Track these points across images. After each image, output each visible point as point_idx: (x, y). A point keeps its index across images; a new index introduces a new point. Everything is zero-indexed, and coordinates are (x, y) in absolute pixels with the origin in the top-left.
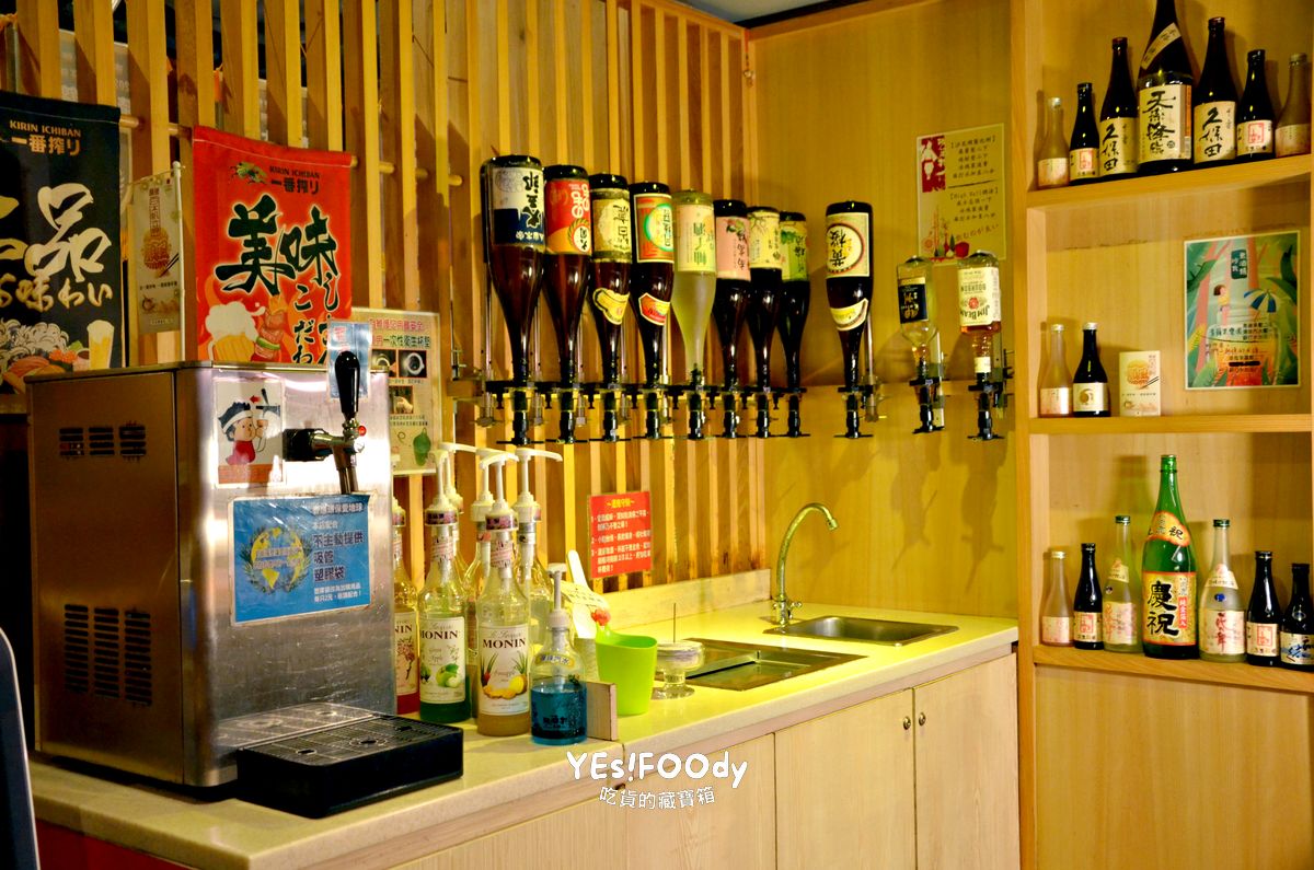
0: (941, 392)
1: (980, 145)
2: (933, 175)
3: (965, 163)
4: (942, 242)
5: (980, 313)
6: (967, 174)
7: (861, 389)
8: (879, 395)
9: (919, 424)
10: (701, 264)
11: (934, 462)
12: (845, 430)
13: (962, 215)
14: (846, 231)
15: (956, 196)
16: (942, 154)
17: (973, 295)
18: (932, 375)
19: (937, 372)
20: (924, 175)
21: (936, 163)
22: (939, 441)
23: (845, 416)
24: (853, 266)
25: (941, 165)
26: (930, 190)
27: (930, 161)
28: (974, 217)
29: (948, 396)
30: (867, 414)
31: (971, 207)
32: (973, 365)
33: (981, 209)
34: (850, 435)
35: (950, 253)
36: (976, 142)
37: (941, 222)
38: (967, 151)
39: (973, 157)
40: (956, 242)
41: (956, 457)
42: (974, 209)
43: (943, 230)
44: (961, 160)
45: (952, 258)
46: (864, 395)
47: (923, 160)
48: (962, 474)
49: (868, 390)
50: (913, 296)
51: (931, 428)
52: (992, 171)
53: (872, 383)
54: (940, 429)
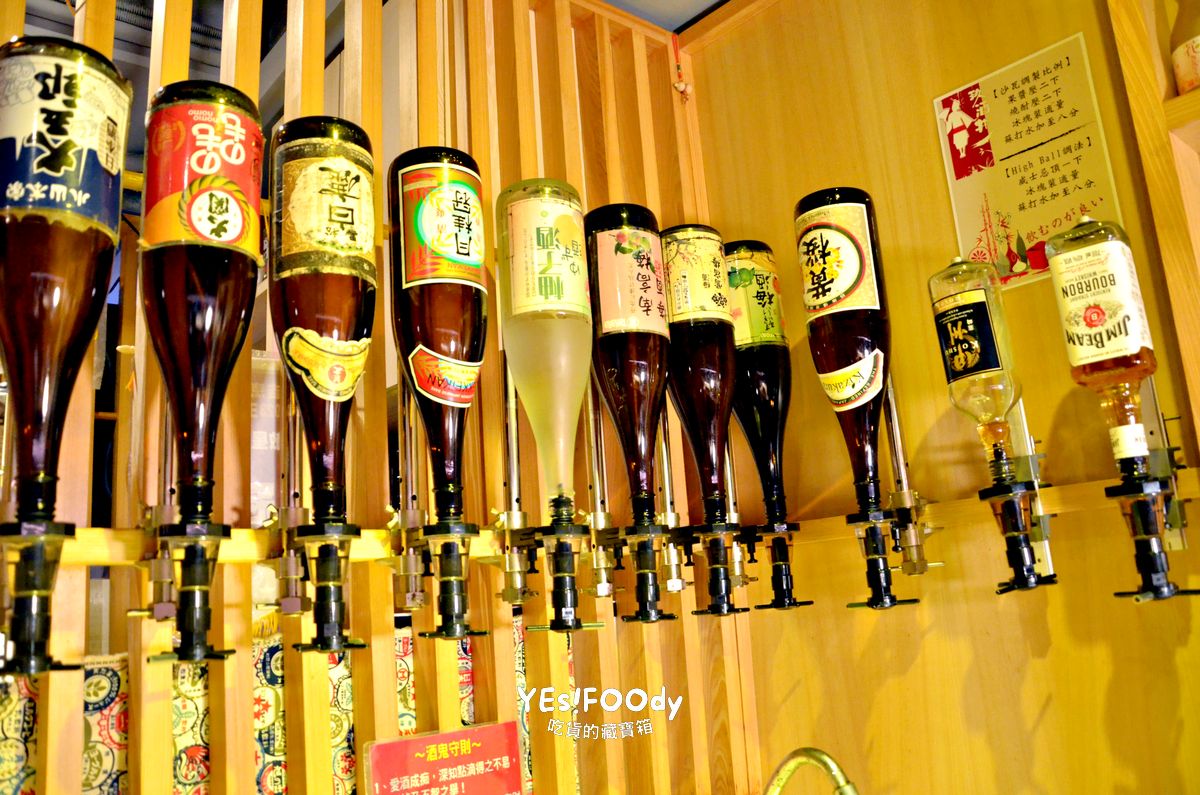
0: (1040, 509)
1: (1043, 78)
2: (969, 148)
3: (1022, 114)
4: (1003, 250)
5: (1111, 334)
6: (1029, 130)
7: (887, 515)
8: (923, 525)
9: (1008, 574)
10: (553, 298)
11: (1040, 643)
12: (867, 594)
13: (1032, 198)
14: (827, 234)
15: (1014, 171)
16: (981, 111)
17: (1091, 301)
18: (1020, 478)
19: (1028, 473)
20: (954, 152)
21: (972, 129)
22: (1044, 602)
23: (865, 569)
24: (848, 293)
25: (980, 130)
26: (968, 173)
27: (962, 128)
28: (1054, 196)
29: (1055, 515)
30: (906, 560)
31: (1045, 181)
32: (1108, 445)
33: (1064, 179)
34: (875, 602)
35: (1020, 266)
36: (1036, 76)
37: (995, 220)
38: (1022, 94)
39: (1035, 102)
40: (1028, 245)
41: (1083, 632)
42: (1052, 184)
43: (1001, 232)
44: (1014, 111)
45: (1024, 273)
46: (896, 525)
47: (949, 130)
48: (1099, 661)
49: (903, 518)
50: (965, 326)
51: (1033, 580)
52: (1074, 113)
53: (908, 503)
54: (1050, 580)
